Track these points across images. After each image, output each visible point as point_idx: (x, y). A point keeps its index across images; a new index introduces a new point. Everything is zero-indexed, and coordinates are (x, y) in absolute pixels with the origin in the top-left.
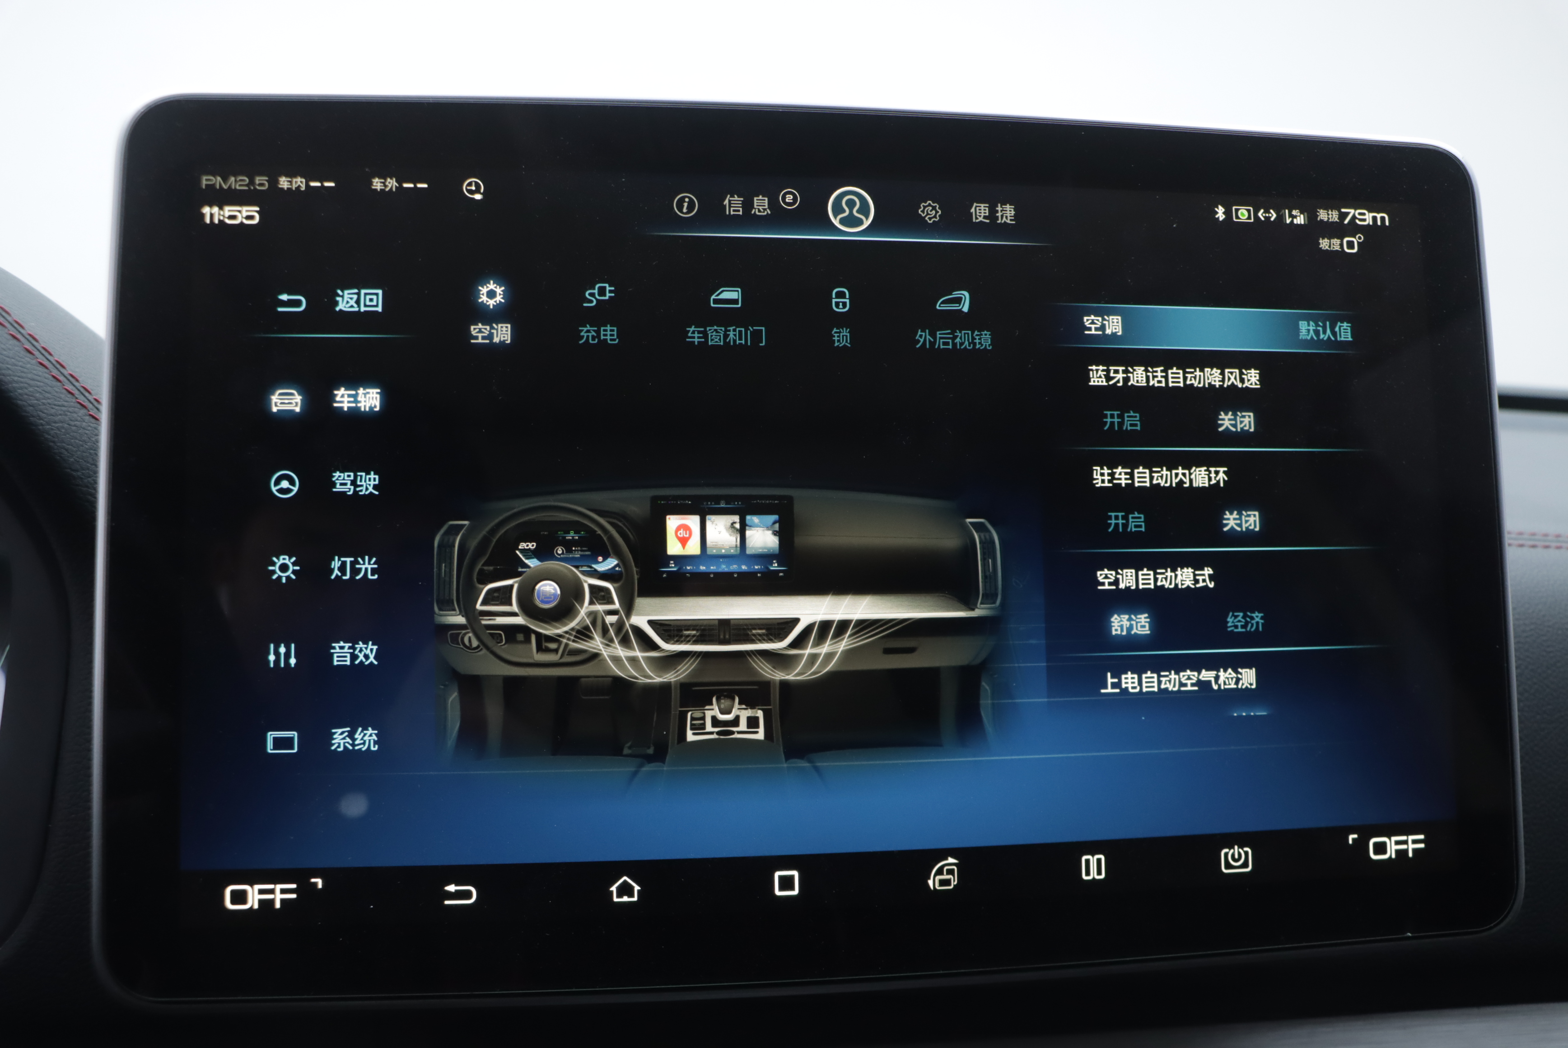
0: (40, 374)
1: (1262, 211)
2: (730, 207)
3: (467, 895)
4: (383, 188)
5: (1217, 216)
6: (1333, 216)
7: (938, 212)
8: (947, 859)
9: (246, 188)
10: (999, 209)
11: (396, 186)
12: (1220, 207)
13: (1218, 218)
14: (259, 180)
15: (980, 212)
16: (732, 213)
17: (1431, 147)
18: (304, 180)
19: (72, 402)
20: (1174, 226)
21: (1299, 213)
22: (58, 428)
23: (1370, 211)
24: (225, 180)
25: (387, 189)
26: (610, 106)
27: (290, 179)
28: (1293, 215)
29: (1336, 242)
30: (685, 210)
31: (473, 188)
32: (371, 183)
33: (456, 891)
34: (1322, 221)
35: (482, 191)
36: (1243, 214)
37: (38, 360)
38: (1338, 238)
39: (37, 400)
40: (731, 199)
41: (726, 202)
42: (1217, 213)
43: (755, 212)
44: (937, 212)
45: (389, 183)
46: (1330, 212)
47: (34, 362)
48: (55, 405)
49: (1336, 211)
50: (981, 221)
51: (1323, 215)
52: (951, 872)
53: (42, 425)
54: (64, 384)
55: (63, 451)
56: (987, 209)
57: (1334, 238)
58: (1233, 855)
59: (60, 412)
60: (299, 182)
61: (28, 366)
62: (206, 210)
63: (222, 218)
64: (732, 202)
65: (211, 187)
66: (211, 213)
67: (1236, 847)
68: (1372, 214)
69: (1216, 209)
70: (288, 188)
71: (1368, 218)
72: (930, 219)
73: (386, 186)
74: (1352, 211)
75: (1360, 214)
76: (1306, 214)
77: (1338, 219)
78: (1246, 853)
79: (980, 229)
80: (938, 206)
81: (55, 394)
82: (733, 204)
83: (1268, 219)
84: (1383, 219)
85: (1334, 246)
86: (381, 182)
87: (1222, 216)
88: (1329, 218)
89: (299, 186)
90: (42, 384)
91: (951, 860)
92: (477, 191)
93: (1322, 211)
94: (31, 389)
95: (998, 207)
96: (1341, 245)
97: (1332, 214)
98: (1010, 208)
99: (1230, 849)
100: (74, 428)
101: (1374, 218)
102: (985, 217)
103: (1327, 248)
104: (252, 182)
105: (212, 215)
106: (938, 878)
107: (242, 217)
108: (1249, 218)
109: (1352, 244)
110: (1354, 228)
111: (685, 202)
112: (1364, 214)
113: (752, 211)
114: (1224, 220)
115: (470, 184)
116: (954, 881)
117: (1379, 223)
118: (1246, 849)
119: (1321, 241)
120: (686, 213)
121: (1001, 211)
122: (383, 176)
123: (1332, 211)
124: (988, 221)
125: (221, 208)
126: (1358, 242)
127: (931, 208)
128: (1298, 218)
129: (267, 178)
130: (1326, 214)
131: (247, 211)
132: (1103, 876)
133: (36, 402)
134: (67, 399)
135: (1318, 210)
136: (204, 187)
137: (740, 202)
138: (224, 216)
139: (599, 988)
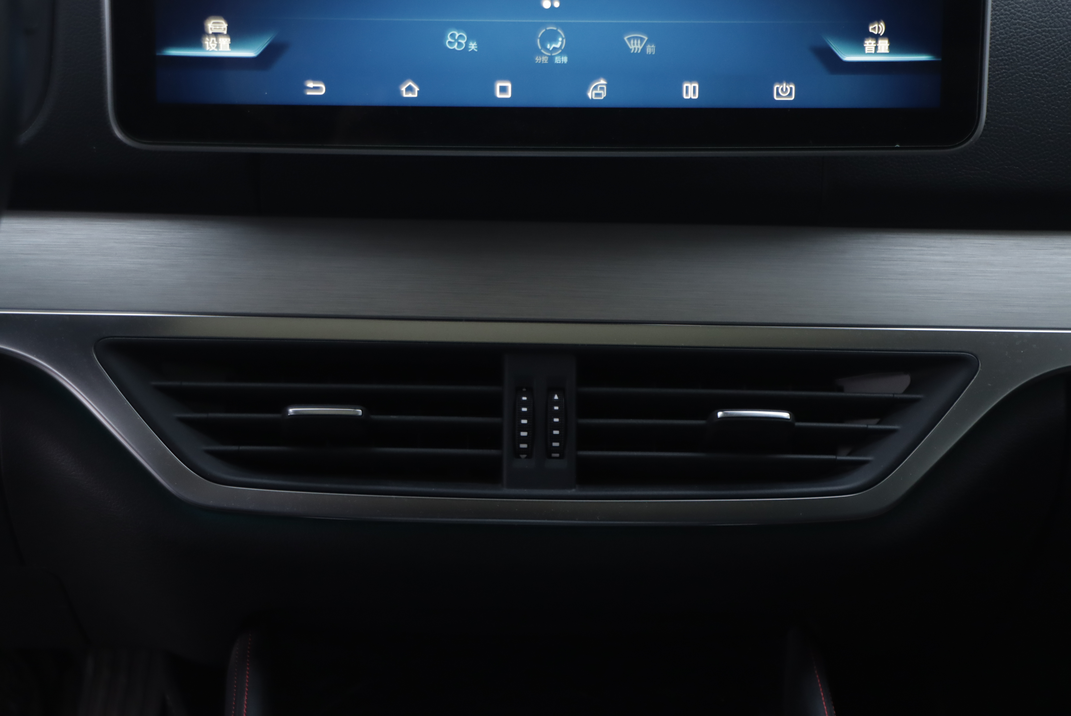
3: (320, 89)
8: (600, 81)
33: (314, 87)
52: (602, 89)
58: (782, 89)
67: (785, 84)
78: (791, 88)
91: (602, 82)
99: (781, 86)
106: (594, 92)
116: (604, 94)
118: (791, 86)
132: (696, 97)
139: (394, 145)
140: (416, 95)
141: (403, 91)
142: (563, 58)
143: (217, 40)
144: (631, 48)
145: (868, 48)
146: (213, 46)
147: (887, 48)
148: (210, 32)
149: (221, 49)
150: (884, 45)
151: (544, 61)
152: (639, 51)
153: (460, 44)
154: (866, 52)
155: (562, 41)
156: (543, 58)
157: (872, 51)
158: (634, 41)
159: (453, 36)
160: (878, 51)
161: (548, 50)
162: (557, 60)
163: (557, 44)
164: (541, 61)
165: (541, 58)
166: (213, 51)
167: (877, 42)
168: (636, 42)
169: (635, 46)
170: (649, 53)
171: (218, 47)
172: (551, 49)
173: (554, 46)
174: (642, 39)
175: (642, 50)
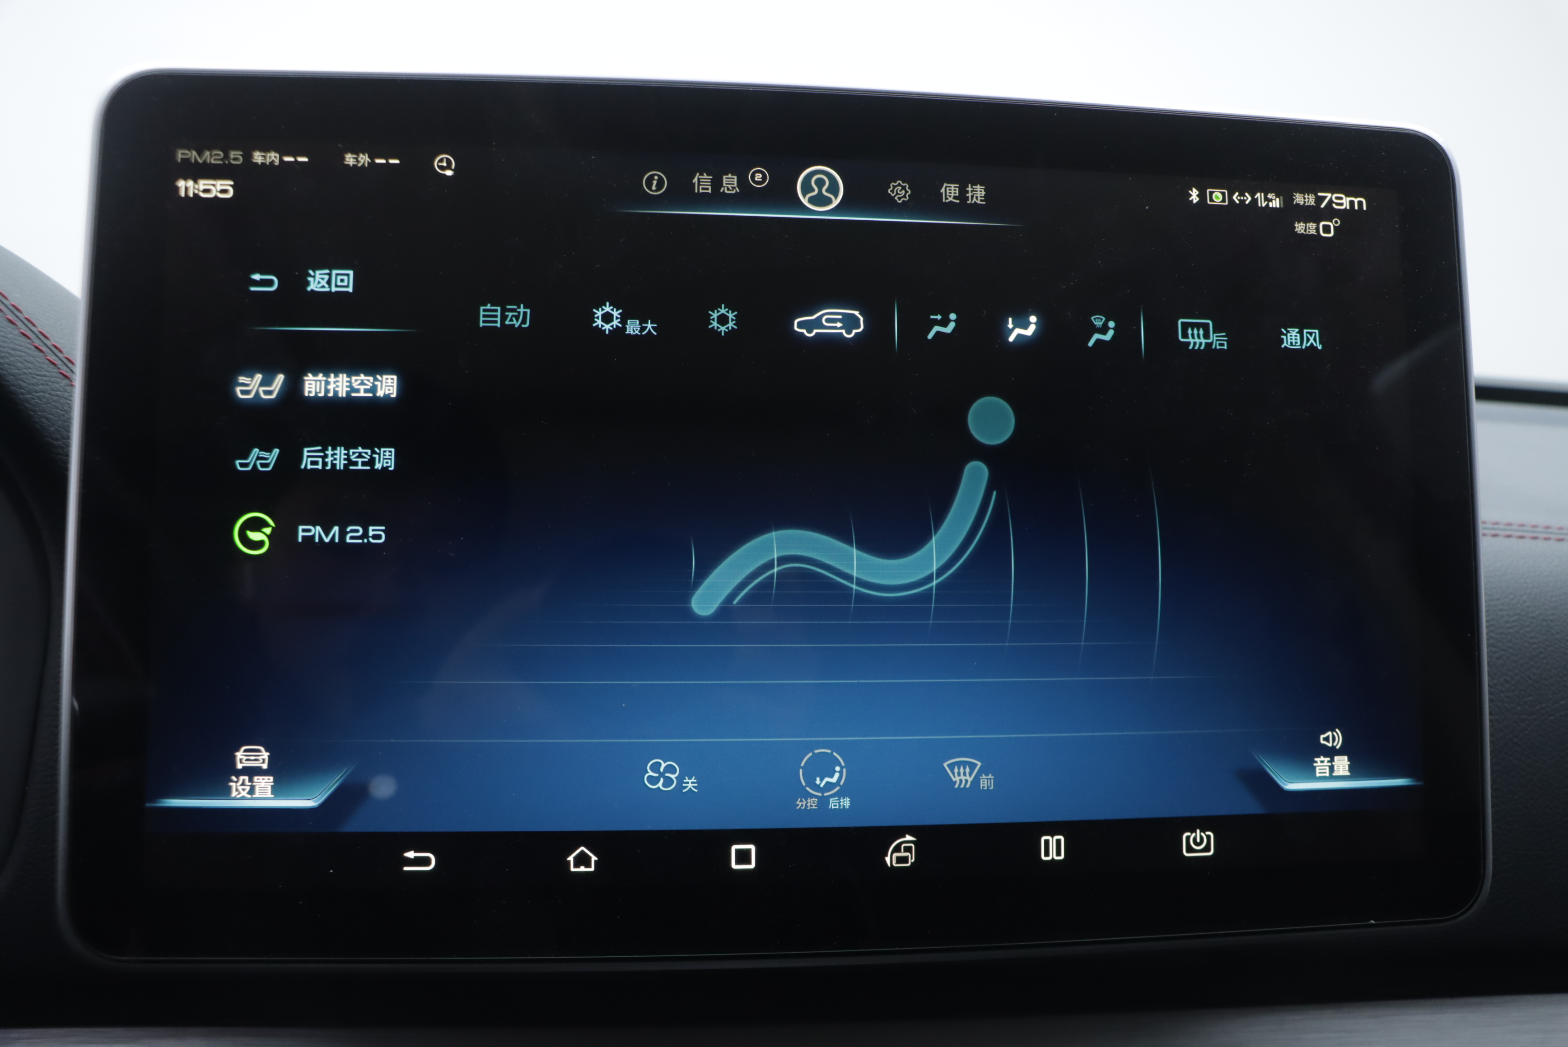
0: (22, 344)
1: (1237, 194)
2: (699, 185)
3: (426, 861)
4: (356, 163)
5: (1190, 199)
6: (1310, 200)
7: (908, 192)
8: (905, 837)
9: (221, 162)
10: (969, 189)
11: (368, 162)
12: (1194, 190)
13: (1192, 200)
14: (234, 155)
15: (950, 192)
16: (701, 191)
17: (1411, 132)
18: (278, 155)
19: (55, 372)
20: (1147, 208)
21: (1274, 197)
22: (39, 398)
23: (1347, 196)
24: (200, 153)
25: (360, 165)
26: (581, 84)
27: (264, 154)
28: (1269, 198)
29: (1312, 226)
30: (654, 188)
31: (445, 164)
32: (343, 159)
33: (415, 857)
34: (1298, 204)
35: (453, 167)
36: (1217, 197)
37: (21, 331)
38: (1314, 223)
39: (18, 369)
40: (700, 177)
41: (695, 180)
42: (1191, 195)
43: (724, 190)
44: (906, 192)
45: (362, 158)
46: (1306, 196)
47: (16, 332)
48: (36, 375)
49: (1313, 195)
50: (951, 201)
51: (1299, 199)
52: (908, 849)
53: (22, 394)
54: (47, 354)
55: (43, 420)
56: (957, 189)
57: (1309, 222)
58: (1195, 839)
59: (42, 382)
60: (273, 157)
61: (10, 336)
62: (181, 184)
63: (196, 192)
64: (701, 180)
65: (186, 161)
66: (186, 187)
67: (1198, 831)
68: (1349, 199)
69: (1190, 192)
70: (262, 163)
71: (1345, 202)
72: (899, 198)
73: (358, 161)
74: (1329, 195)
75: (1337, 198)
76: (1281, 197)
77: (1315, 203)
78: (1208, 837)
79: (950, 210)
80: (908, 186)
81: (37, 364)
82: (702, 183)
83: (1242, 202)
84: (1360, 203)
85: (1310, 230)
86: (354, 158)
87: (1196, 199)
88: (1305, 202)
89: (273, 161)
90: (23, 354)
91: (909, 838)
92: (449, 167)
93: (1298, 194)
94: (12, 359)
95: (968, 187)
96: (1317, 229)
97: (1308, 198)
98: (980, 188)
99: (1192, 833)
100: (55, 398)
101: (1352, 203)
102: (955, 198)
103: (1302, 231)
104: (226, 156)
105: (186, 189)
106: (895, 855)
107: (217, 191)
108: (1224, 201)
109: (1328, 228)
110: (1330, 212)
111: (654, 179)
112: (1341, 198)
113: (721, 188)
114: (1197, 202)
115: (441, 160)
116: (912, 858)
117: (1356, 208)
118: (1208, 833)
119: (1296, 225)
120: (656, 191)
121: (972, 191)
122: (356, 152)
123: (1308, 195)
124: (958, 201)
125: (196, 182)
126: (1334, 226)
127: (900, 188)
128: (1274, 201)
129: (241, 153)
130: (1302, 197)
131: (221, 185)
132: (1062, 857)
133: (17, 371)
134: (50, 369)
135: (1295, 194)
136: (179, 161)
137: (710, 180)
138: (198, 190)
139: (554, 956)
140: (592, 869)
141: (569, 862)
142: (842, 800)
143: (251, 780)
144: (954, 780)
145: (1319, 769)
146: (244, 790)
147: (1347, 768)
148: (239, 766)
149: (257, 795)
150: (1342, 764)
151: (811, 806)
152: (968, 786)
153: (668, 782)
154: (1318, 775)
155: (841, 772)
156: (809, 801)
157: (1325, 773)
158: (959, 769)
159: (656, 767)
160: (1335, 772)
161: (817, 788)
162: (832, 803)
163: (832, 776)
164: (806, 806)
165: (806, 800)
166: (243, 798)
167: (1332, 760)
168: (962, 770)
169: (962, 778)
170: (983, 787)
171: (252, 791)
172: (822, 786)
173: (827, 779)
174: (972, 766)
175: (972, 782)
